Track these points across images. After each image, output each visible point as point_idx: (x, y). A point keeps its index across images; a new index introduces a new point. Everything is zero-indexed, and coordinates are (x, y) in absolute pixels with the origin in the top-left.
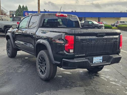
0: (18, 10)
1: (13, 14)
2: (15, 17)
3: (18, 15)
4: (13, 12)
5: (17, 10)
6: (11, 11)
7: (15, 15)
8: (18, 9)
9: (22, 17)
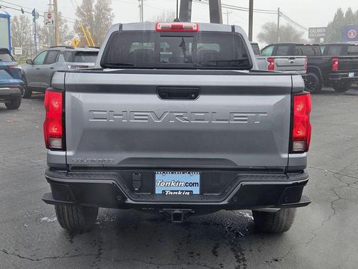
1: (319, 35)
4: (318, 31)
5: (329, 26)
6: (312, 28)
7: (322, 40)
8: (334, 21)
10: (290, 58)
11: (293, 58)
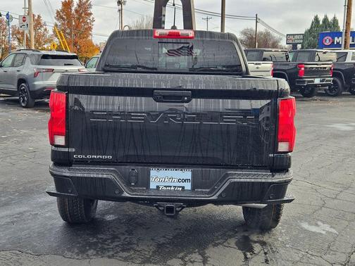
0: (310, 32)
1: (296, 42)
2: (299, 51)
3: (309, 46)
4: (296, 37)
5: (306, 32)
6: (290, 35)
7: (299, 46)
8: (311, 28)
9: (318, 50)
10: (256, 64)
11: (260, 64)
